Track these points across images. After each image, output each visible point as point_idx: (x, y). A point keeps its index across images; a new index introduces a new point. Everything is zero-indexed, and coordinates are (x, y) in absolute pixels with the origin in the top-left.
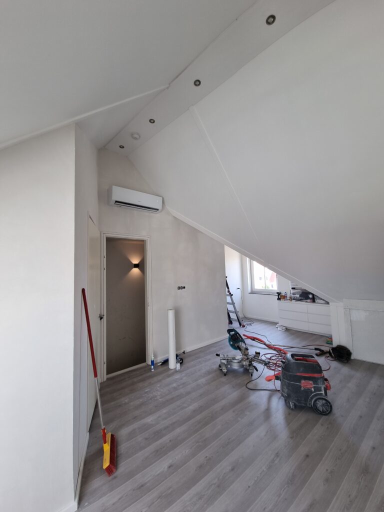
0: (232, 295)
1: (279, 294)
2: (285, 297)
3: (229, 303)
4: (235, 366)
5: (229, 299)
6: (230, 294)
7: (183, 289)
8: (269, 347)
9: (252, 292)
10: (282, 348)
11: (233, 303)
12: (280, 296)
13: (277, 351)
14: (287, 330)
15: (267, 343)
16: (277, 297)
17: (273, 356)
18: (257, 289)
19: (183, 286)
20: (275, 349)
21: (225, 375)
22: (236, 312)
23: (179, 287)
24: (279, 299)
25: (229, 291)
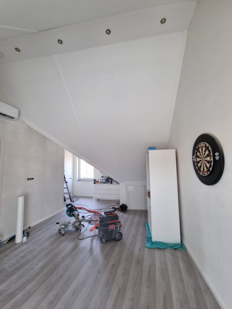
0: (67, 182)
1: (95, 180)
2: (98, 182)
3: (65, 188)
4: (70, 228)
5: (65, 185)
6: (66, 182)
8: (89, 211)
9: (79, 180)
10: (96, 210)
11: (67, 188)
12: (95, 182)
13: (94, 213)
14: (98, 200)
15: (88, 209)
16: (94, 182)
17: (92, 217)
18: (82, 178)
19: (32, 178)
20: (92, 212)
21: (63, 235)
22: (69, 193)
24: (95, 183)
25: (65, 180)
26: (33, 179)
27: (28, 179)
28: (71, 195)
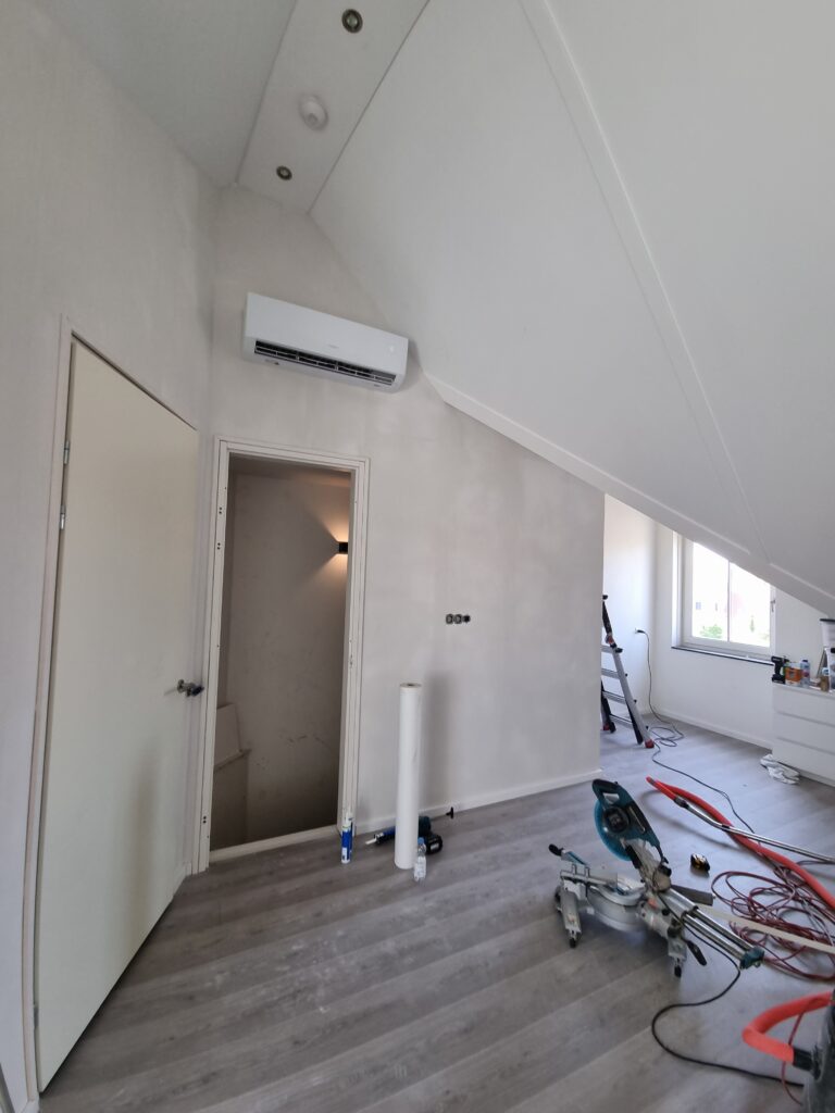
0: (620, 650)
1: (779, 663)
2: (801, 676)
3: (606, 673)
4: (615, 917)
5: (607, 660)
6: (614, 646)
7: (464, 624)
8: (744, 844)
9: (682, 647)
10: (793, 858)
11: (621, 675)
12: (782, 671)
13: (776, 869)
14: (804, 781)
15: (737, 827)
16: (771, 671)
17: (762, 892)
18: (699, 639)
19: (463, 614)
20: (766, 858)
21: (573, 944)
22: (628, 702)
23: (451, 616)
24: (778, 678)
25: (609, 639)
26: (467, 619)
27: (451, 619)
28: (641, 708)
